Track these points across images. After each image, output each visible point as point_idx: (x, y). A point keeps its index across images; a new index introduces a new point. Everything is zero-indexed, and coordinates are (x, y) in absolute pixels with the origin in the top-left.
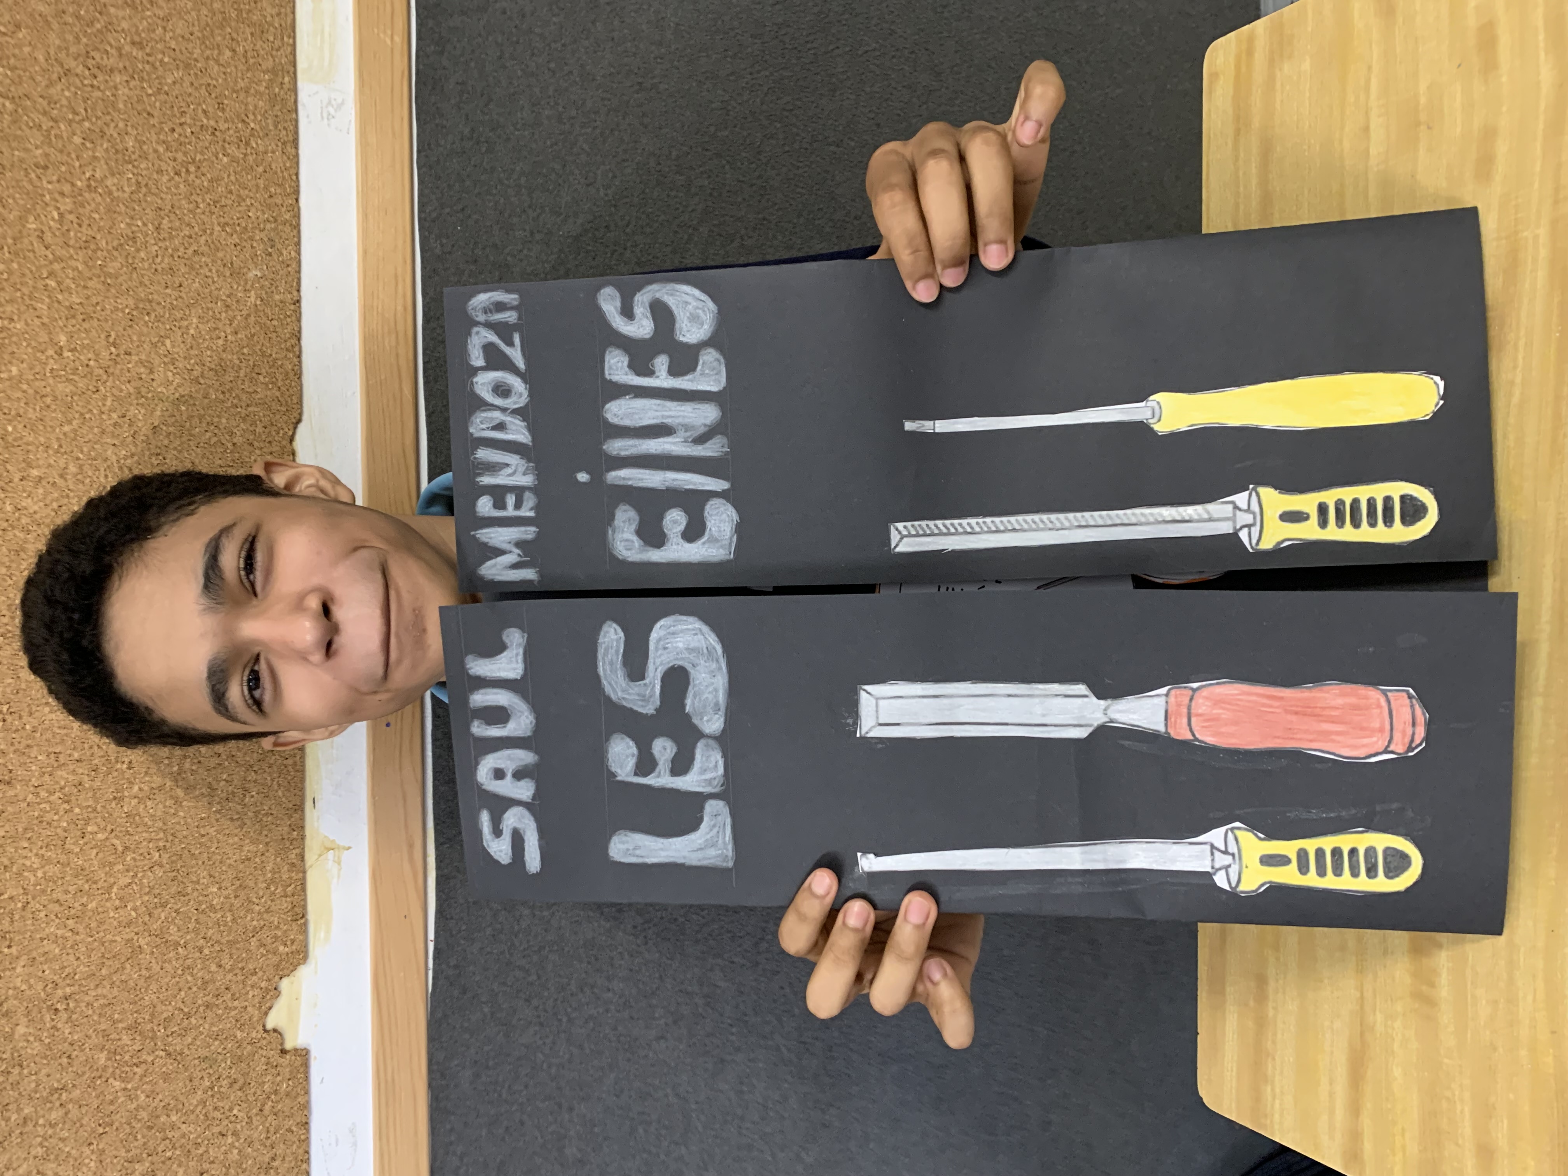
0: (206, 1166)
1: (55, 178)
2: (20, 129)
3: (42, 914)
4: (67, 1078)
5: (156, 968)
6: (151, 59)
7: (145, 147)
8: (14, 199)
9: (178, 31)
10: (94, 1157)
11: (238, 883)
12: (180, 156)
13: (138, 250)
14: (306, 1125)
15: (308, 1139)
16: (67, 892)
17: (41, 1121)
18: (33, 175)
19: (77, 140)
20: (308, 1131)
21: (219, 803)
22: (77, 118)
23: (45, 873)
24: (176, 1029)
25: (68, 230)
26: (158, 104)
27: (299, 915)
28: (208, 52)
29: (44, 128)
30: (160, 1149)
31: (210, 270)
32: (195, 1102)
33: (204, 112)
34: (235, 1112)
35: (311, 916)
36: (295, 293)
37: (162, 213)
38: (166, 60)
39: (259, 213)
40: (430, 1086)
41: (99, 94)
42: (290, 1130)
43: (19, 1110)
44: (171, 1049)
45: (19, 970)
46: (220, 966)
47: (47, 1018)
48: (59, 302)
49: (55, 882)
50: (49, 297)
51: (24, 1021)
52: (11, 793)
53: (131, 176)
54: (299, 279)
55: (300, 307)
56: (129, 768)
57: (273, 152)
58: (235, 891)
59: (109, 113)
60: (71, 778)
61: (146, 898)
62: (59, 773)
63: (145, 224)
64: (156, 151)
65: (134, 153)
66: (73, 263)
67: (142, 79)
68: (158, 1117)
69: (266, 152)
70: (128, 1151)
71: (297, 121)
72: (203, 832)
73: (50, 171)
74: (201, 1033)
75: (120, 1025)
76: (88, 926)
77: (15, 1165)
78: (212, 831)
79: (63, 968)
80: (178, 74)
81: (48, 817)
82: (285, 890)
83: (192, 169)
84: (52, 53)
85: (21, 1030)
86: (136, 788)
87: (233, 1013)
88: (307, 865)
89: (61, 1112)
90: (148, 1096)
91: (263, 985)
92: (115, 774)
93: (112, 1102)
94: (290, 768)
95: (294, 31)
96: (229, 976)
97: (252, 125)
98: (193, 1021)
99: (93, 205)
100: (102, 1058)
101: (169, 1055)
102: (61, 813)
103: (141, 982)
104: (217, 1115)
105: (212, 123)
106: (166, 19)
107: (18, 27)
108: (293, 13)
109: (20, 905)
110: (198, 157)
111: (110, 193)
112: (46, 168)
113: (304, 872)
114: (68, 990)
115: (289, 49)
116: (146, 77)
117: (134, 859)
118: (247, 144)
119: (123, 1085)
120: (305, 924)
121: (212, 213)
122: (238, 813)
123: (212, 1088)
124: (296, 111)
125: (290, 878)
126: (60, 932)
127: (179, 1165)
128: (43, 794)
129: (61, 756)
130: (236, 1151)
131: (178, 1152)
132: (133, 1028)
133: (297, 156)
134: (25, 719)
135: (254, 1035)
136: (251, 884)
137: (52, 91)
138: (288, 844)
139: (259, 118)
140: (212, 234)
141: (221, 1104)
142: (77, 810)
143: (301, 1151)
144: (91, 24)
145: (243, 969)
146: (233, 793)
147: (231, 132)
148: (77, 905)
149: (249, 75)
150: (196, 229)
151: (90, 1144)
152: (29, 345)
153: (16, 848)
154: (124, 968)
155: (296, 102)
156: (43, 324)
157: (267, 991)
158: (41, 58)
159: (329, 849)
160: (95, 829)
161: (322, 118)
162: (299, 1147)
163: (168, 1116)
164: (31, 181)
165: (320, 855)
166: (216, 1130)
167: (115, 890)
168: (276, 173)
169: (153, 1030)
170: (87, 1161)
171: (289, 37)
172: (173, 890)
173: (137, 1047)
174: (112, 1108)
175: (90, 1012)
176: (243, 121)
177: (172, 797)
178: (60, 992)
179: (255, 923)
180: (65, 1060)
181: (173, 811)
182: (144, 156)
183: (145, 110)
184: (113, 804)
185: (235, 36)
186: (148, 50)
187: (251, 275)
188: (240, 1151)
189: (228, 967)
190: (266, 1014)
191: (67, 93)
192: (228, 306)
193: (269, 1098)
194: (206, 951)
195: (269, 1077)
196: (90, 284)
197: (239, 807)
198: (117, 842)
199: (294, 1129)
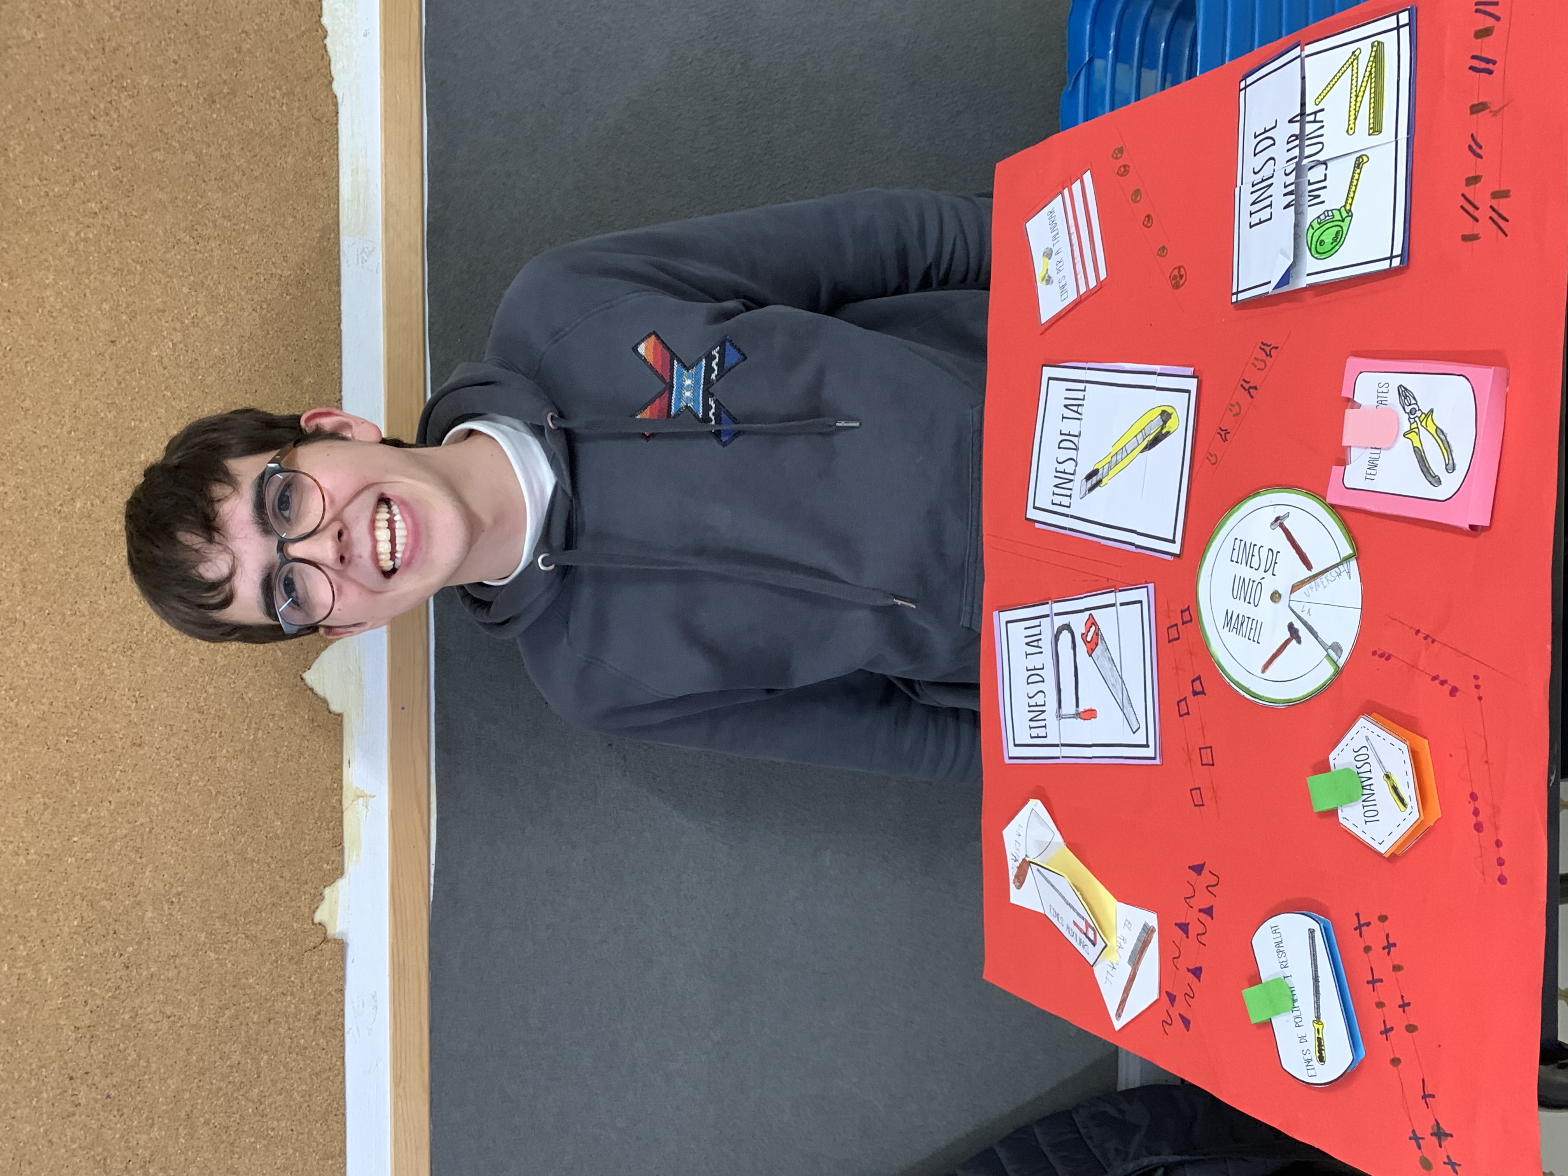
0: (272, 1015)
1: (170, 319)
2: (147, 284)
3: (162, 837)
4: (180, 949)
5: (238, 876)
6: (236, 228)
7: (232, 292)
8: (143, 335)
9: (256, 206)
10: (197, 1004)
11: (295, 819)
12: (256, 297)
13: (227, 367)
14: (341, 991)
15: (343, 1000)
16: (178, 821)
17: (162, 977)
18: (155, 317)
19: (185, 290)
20: (343, 995)
21: (282, 762)
22: (185, 274)
23: (164, 808)
24: (252, 919)
25: (179, 356)
26: (241, 260)
27: (338, 843)
28: (277, 220)
29: (163, 282)
30: (241, 1002)
31: (277, 380)
32: (265, 970)
33: (273, 263)
34: (292, 979)
35: (347, 845)
36: (338, 395)
37: (244, 339)
38: (247, 227)
39: (312, 336)
40: (430, 968)
41: (201, 256)
42: (330, 994)
43: (148, 968)
44: (248, 933)
45: (147, 873)
46: (282, 877)
47: (166, 908)
48: (173, 407)
49: (170, 815)
50: (166, 403)
51: (151, 908)
52: (142, 752)
53: (222, 313)
54: (341, 383)
56: (220, 737)
57: (322, 290)
58: (293, 825)
59: (207, 269)
60: (181, 742)
61: (232, 828)
62: (173, 739)
63: (231, 348)
64: (239, 294)
65: (224, 297)
66: (182, 379)
67: (230, 243)
68: (240, 979)
69: (317, 291)
70: (220, 1001)
71: (339, 265)
72: (270, 782)
73: (166, 314)
74: (269, 923)
75: (215, 915)
76: (193, 846)
77: (145, 1006)
78: (277, 782)
79: (176, 874)
80: (255, 237)
81: (165, 770)
82: (328, 826)
83: (265, 306)
84: (168, 228)
85: (149, 914)
86: (225, 751)
87: (291, 910)
88: (344, 807)
89: (176, 972)
90: (233, 965)
91: (312, 891)
92: (211, 740)
93: (209, 968)
94: (332, 738)
95: (338, 200)
96: (289, 884)
97: (307, 271)
98: (264, 914)
99: (196, 336)
100: (202, 937)
101: (247, 937)
102: (175, 767)
103: (229, 886)
104: (280, 980)
105: (279, 271)
106: (247, 197)
107: (145, 211)
108: (338, 186)
109: (147, 829)
110: (269, 297)
111: (208, 327)
112: (164, 311)
113: (342, 812)
114: (180, 889)
115: (335, 212)
116: (233, 241)
117: (223, 800)
118: (304, 285)
119: (217, 956)
120: (342, 849)
121: (278, 337)
122: (295, 770)
123: (277, 962)
124: (339, 258)
125: (332, 816)
126: (174, 849)
127: (254, 1013)
128: (163, 754)
129: (174, 728)
130: (293, 1006)
131: (254, 1004)
132: (223, 917)
133: (339, 292)
134: (150, 701)
135: (306, 926)
136: (304, 820)
137: (168, 256)
138: (330, 792)
139: (312, 266)
140: (278, 353)
141: (282, 973)
142: (185, 765)
143: (338, 1009)
144: (194, 205)
145: (298, 879)
146: (292, 755)
147: (292, 277)
148: (185, 831)
149: (305, 234)
150: (267, 349)
151: (195, 995)
152: (152, 438)
153: (145, 791)
154: (216, 876)
155: (339, 251)
156: (162, 423)
157: (315, 895)
158: (161, 233)
159: (360, 797)
160: (197, 778)
161: (358, 262)
162: (336, 1006)
163: (247, 979)
164: (154, 321)
165: (353, 801)
166: (280, 990)
167: (210, 821)
168: (324, 305)
169: (236, 919)
170: (193, 1006)
171: (334, 204)
172: (250, 823)
173: (226, 930)
174: (209, 971)
175: (194, 905)
176: (301, 269)
177: (249, 757)
178: (174, 891)
179: (306, 848)
180: (178, 937)
181: (250, 767)
182: (231, 299)
183: (232, 265)
184: (209, 761)
185: (295, 206)
186: (234, 221)
187: (306, 382)
188: (296, 1007)
189: (288, 878)
190: (314, 912)
191: (179, 257)
192: (289, 405)
193: (316, 971)
194: (273, 866)
195: (316, 957)
196: (194, 393)
197: (296, 766)
198: (211, 788)
199: (333, 993)
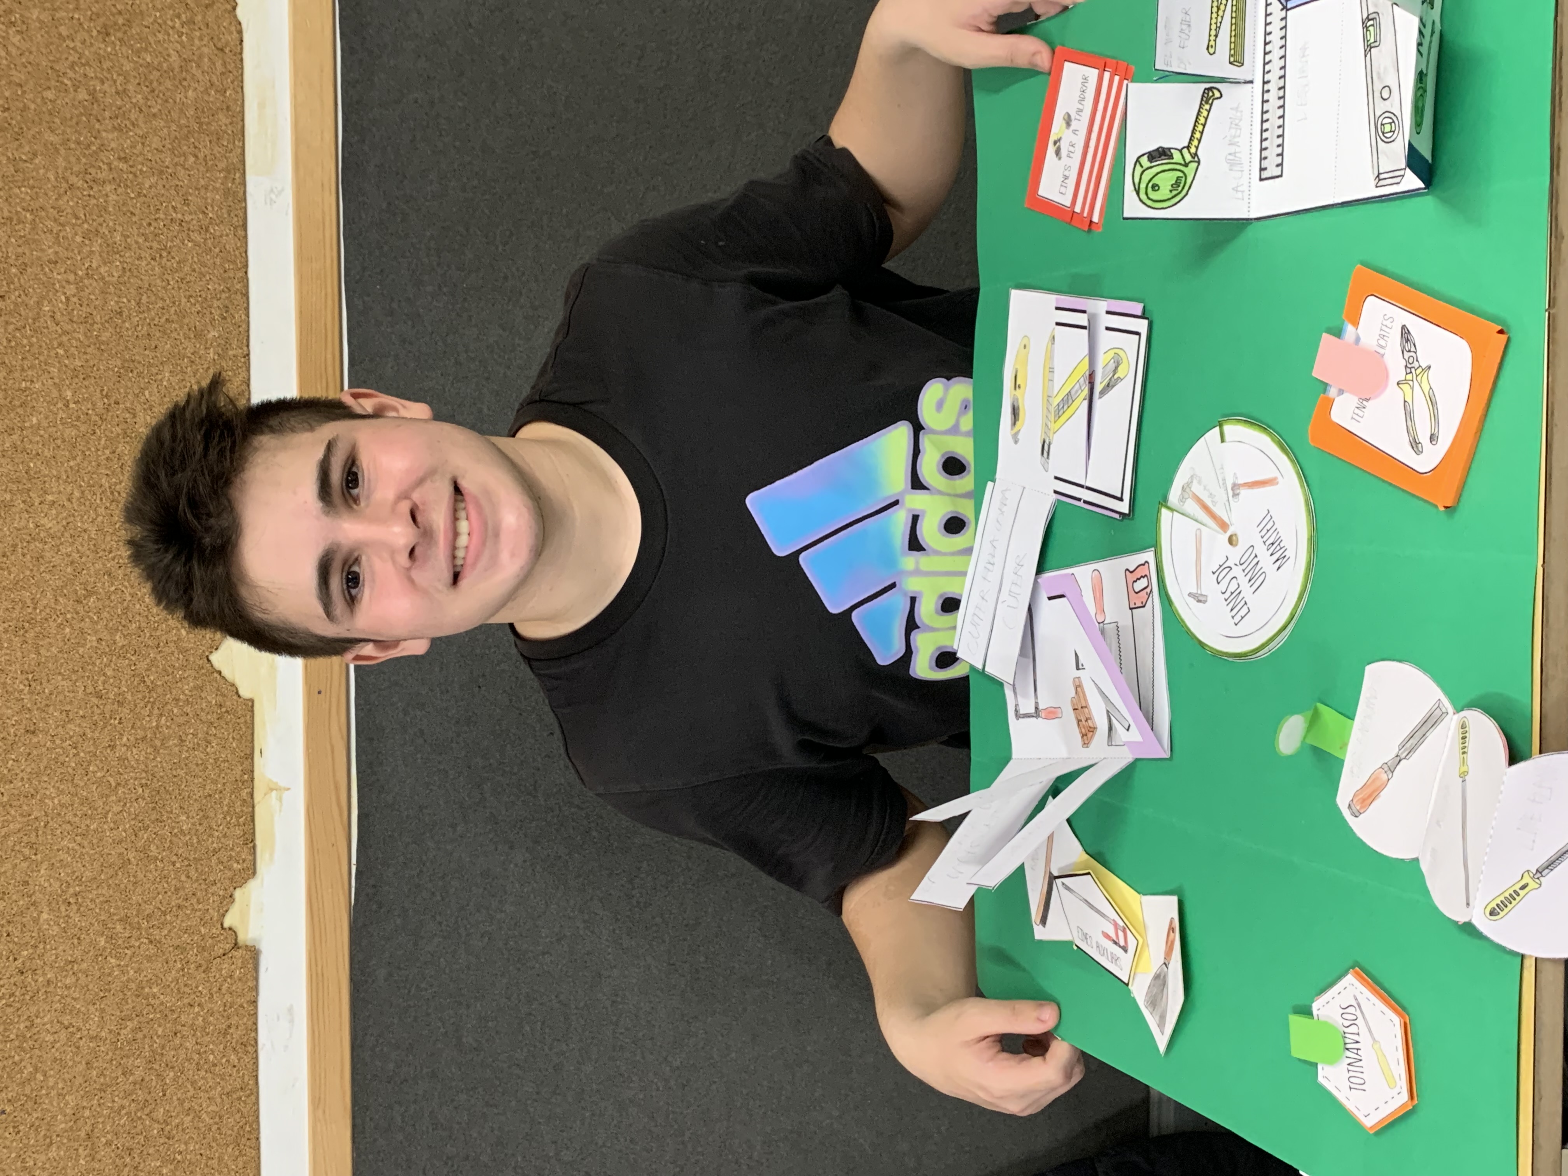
0: (179, 1028)
1: (63, 270)
2: (37, 234)
3: (58, 832)
4: (77, 954)
5: (140, 875)
6: (133, 170)
7: (129, 240)
8: (33, 289)
9: (154, 146)
10: (97, 1014)
11: (201, 814)
12: (155, 245)
13: (124, 322)
14: (254, 1002)
15: (256, 1014)
16: (75, 815)
17: (59, 984)
18: (47, 269)
19: (78, 239)
20: (256, 1007)
21: (187, 751)
22: (79, 222)
23: (60, 801)
24: (155, 923)
25: (73, 310)
26: (138, 205)
27: (249, 840)
28: (176, 160)
29: (55, 231)
30: (145, 1013)
31: (179, 334)
32: (170, 979)
33: (174, 208)
34: (200, 988)
35: (258, 842)
36: (245, 348)
37: (141, 291)
38: (145, 169)
39: (216, 286)
40: (351, 979)
41: (95, 201)
42: (241, 1006)
43: (44, 974)
44: (152, 938)
45: (42, 872)
46: (188, 877)
47: (63, 909)
48: (66, 366)
49: (67, 808)
50: (59, 362)
51: (46, 909)
52: (35, 740)
53: (118, 263)
54: (248, 336)
55: (249, 359)
56: (120, 723)
57: (227, 235)
58: (200, 819)
59: (102, 216)
60: (77, 729)
61: (133, 822)
62: (69, 726)
63: (129, 301)
64: (137, 242)
65: (120, 245)
66: (76, 335)
67: (126, 186)
68: (143, 988)
69: (221, 236)
70: (121, 1012)
71: (245, 208)
72: (174, 773)
73: (58, 265)
74: (175, 927)
75: (115, 918)
76: (91, 842)
77: (42, 1015)
78: (182, 773)
79: (74, 872)
80: (153, 180)
81: (62, 758)
82: (238, 821)
83: (164, 254)
84: (60, 171)
85: (45, 916)
86: (125, 739)
87: (198, 914)
88: (256, 801)
89: (74, 980)
90: (135, 972)
91: (221, 893)
92: (109, 728)
93: (110, 975)
94: (242, 725)
95: (243, 136)
96: (195, 885)
97: (211, 215)
98: (168, 917)
99: (90, 288)
100: (102, 941)
101: (151, 942)
102: (71, 756)
103: (130, 887)
104: (187, 990)
105: (180, 216)
106: (144, 137)
107: (35, 155)
108: (243, 120)
109: (42, 824)
110: (169, 244)
111: (103, 278)
112: (57, 262)
113: (253, 807)
114: (77, 889)
115: (239, 151)
116: (129, 184)
117: (124, 793)
118: (207, 230)
119: (118, 962)
120: (254, 847)
121: (180, 288)
122: (201, 759)
123: (183, 970)
124: (245, 200)
125: (242, 811)
126: (71, 846)
127: (160, 1026)
128: (58, 742)
129: (70, 713)
130: (201, 1019)
131: (158, 1016)
132: (124, 920)
133: (246, 237)
134: (45, 684)
135: (214, 931)
136: (212, 815)
137: (61, 202)
138: (240, 784)
139: (216, 209)
140: (180, 304)
141: (189, 982)
142: (82, 754)
143: (250, 1023)
144: (88, 146)
145: (205, 880)
146: (198, 744)
147: (195, 222)
148: (83, 826)
149: (208, 175)
150: (168, 301)
151: (94, 1004)
152: (44, 400)
153: (40, 782)
154: (117, 874)
155: (245, 193)
156: (55, 384)
157: (224, 897)
158: (52, 178)
159: (272, 790)
160: (96, 769)
161: (266, 203)
162: (248, 1020)
163: (151, 988)
164: (45, 274)
165: (265, 795)
166: (186, 1001)
167: (110, 815)
168: (229, 252)
169: (138, 923)
170: (92, 1016)
171: (239, 141)
172: (153, 817)
173: (127, 935)
174: (110, 979)
175: (93, 906)
176: (204, 212)
177: (152, 746)
178: (71, 890)
179: (215, 845)
180: (76, 941)
181: (152, 757)
182: (128, 248)
183: (129, 211)
184: (108, 751)
185: (197, 144)
186: (131, 163)
187: (210, 336)
188: (204, 1020)
189: (194, 878)
190: (224, 915)
191: (71, 203)
192: (192, 362)
193: (225, 980)
194: (178, 865)
195: (226, 965)
196: (89, 350)
197: (202, 756)
198: (111, 780)
199: (245, 1005)
